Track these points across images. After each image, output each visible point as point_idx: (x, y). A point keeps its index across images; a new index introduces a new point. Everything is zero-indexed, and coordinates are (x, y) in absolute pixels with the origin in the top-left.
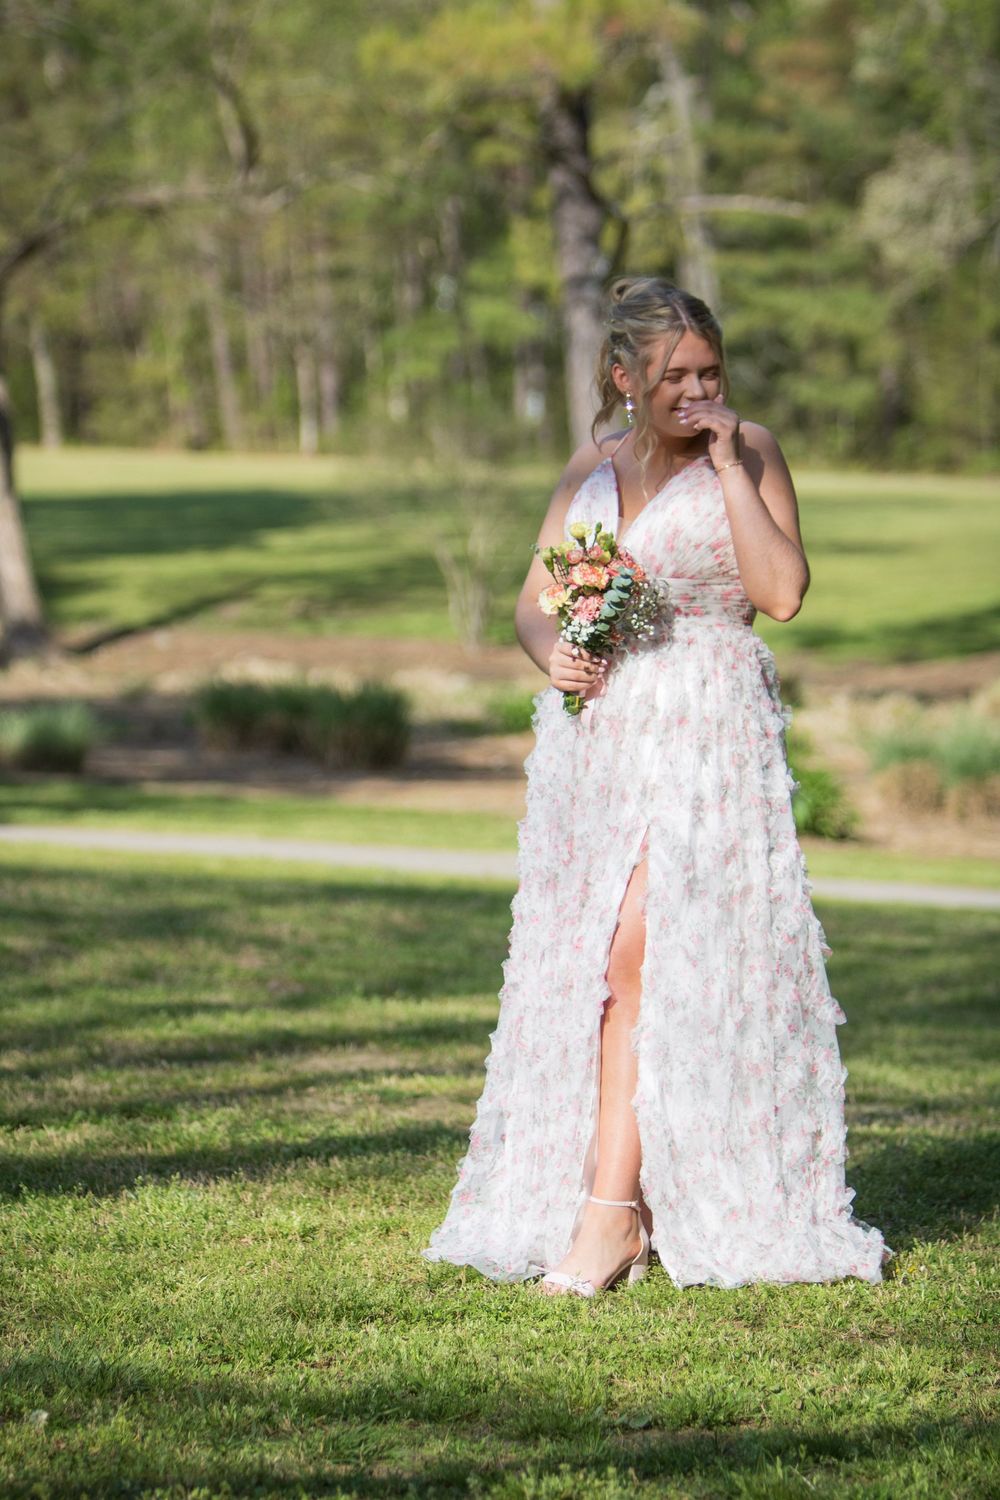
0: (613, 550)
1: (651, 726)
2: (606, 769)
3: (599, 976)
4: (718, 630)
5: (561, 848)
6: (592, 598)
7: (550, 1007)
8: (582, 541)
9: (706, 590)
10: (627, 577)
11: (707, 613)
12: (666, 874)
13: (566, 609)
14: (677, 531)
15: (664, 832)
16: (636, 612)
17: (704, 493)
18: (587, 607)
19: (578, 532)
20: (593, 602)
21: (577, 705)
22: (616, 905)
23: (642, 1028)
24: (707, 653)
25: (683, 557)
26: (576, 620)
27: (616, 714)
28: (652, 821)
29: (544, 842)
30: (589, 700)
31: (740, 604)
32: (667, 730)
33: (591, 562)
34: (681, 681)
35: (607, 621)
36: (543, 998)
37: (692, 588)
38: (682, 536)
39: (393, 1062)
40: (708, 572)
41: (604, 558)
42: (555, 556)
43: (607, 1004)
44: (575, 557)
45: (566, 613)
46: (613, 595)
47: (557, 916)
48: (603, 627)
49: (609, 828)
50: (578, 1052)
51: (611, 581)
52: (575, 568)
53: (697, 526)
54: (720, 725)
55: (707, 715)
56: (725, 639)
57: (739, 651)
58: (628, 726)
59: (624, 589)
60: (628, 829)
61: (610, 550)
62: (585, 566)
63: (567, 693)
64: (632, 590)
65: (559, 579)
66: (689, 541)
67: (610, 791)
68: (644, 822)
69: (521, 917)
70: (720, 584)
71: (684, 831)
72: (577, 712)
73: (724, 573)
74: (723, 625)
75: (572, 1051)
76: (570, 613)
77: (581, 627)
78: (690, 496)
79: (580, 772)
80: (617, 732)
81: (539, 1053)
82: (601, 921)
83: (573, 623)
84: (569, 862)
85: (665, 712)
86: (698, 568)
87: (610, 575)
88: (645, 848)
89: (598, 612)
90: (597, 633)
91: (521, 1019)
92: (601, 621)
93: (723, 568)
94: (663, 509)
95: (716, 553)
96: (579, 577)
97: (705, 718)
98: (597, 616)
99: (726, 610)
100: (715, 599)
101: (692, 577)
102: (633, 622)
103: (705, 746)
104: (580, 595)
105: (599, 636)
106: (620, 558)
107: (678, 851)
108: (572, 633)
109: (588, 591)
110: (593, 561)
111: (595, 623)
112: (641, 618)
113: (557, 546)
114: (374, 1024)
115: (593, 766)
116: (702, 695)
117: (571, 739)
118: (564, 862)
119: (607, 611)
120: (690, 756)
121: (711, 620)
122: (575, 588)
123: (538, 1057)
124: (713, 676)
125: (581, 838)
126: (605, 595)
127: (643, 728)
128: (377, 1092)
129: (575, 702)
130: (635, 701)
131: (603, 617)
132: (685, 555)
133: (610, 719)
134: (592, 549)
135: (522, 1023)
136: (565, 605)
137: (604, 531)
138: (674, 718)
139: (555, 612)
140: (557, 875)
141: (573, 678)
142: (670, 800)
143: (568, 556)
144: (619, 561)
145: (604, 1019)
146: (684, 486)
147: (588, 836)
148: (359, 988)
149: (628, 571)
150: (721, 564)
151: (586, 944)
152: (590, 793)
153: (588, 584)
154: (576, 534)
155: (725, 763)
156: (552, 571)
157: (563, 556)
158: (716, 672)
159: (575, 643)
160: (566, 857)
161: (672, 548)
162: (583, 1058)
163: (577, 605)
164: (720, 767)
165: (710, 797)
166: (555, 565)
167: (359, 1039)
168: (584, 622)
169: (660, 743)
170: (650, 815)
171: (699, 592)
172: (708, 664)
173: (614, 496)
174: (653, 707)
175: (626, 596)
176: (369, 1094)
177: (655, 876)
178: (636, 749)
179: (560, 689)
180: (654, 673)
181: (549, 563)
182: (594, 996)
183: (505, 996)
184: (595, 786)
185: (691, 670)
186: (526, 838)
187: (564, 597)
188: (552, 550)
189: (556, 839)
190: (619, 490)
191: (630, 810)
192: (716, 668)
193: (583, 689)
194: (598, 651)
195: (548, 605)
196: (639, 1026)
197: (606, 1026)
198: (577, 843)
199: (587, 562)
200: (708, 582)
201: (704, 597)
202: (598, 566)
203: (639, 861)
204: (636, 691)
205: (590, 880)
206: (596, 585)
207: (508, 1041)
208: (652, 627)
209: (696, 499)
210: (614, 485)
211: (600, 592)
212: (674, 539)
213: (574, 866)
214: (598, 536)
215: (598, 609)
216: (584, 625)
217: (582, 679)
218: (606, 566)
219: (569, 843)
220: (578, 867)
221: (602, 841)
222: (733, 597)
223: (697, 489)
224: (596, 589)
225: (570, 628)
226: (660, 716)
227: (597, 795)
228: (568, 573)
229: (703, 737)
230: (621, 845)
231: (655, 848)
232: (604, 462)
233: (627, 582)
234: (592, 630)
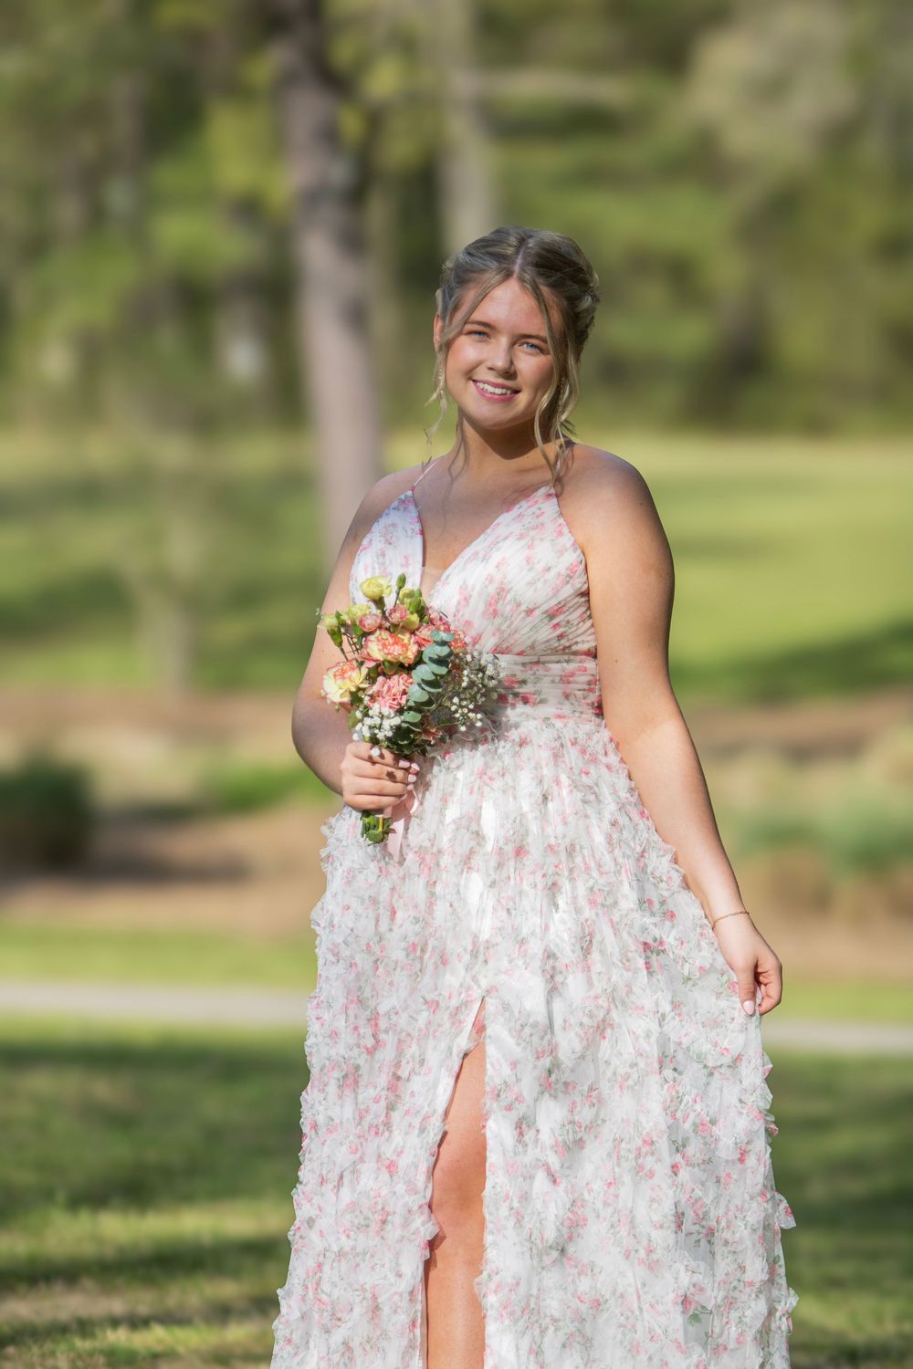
0: (422, 611)
1: (477, 861)
2: (417, 920)
3: (420, 1207)
4: (559, 724)
5: (362, 1031)
6: (396, 677)
7: (353, 1248)
8: (379, 602)
9: (540, 670)
10: (443, 643)
11: (542, 702)
12: (514, 1065)
13: (361, 694)
14: (503, 590)
15: (506, 1007)
16: (458, 695)
17: (542, 540)
18: (389, 690)
19: (374, 591)
20: (398, 682)
21: (380, 829)
22: (441, 1110)
23: (490, 1276)
24: (545, 755)
25: (509, 626)
26: (375, 709)
27: (427, 844)
28: (488, 992)
29: (341, 1023)
30: (397, 820)
31: (587, 687)
32: (500, 866)
33: (394, 629)
34: (515, 798)
35: (418, 708)
36: (343, 1238)
37: (520, 668)
38: (509, 597)
39: (117, 1306)
40: (543, 647)
41: (412, 623)
42: (343, 624)
43: (433, 1244)
44: (370, 622)
45: (361, 700)
46: (425, 671)
47: (359, 1124)
48: (412, 717)
49: (426, 1002)
50: (395, 1311)
51: (420, 653)
52: (372, 638)
53: (530, 584)
54: (571, 851)
55: (553, 841)
56: (568, 734)
57: (589, 751)
58: (445, 860)
59: (440, 661)
60: (454, 1003)
61: (418, 612)
62: (385, 635)
63: (366, 813)
64: (451, 663)
65: (350, 656)
66: (519, 605)
67: (423, 951)
68: (477, 993)
69: (315, 1127)
70: (558, 662)
71: (534, 1002)
72: (381, 840)
73: (564, 648)
74: (564, 717)
75: (386, 1310)
76: (366, 699)
77: (382, 717)
78: (523, 542)
79: (383, 927)
80: (430, 869)
81: (339, 1315)
82: (422, 1130)
83: (371, 713)
84: (375, 1048)
85: (497, 841)
86: (529, 643)
87: (420, 645)
88: (480, 1028)
89: (405, 697)
90: (404, 725)
91: (320, 1266)
92: (410, 708)
93: (563, 642)
94: (485, 558)
95: (555, 621)
96: (376, 649)
97: (550, 846)
98: (403, 702)
99: (567, 696)
100: (553, 682)
101: (520, 654)
102: (453, 708)
103: (554, 884)
104: (379, 675)
105: (408, 731)
106: (431, 622)
107: (527, 1030)
108: (370, 727)
109: (391, 669)
110: (395, 626)
111: (400, 711)
112: (464, 703)
113: (346, 610)
114: (89, 1250)
115: (399, 915)
116: (544, 817)
117: (373, 879)
118: (367, 1049)
119: (417, 694)
120: (533, 898)
121: (548, 710)
122: (372, 664)
123: (339, 1319)
124: (555, 787)
125: (388, 1014)
126: (414, 673)
127: (467, 861)
128: (102, 1352)
129: (377, 822)
130: (453, 826)
131: (411, 704)
132: (512, 623)
133: (421, 852)
134: (394, 610)
135: (321, 1271)
136: (359, 689)
137: (408, 587)
138: (509, 849)
139: (346, 699)
140: (357, 1068)
141: (373, 790)
142: (511, 961)
143: (361, 621)
144: (431, 627)
145: (428, 1265)
146: (517, 528)
147: (397, 1013)
148: (61, 1196)
149: (444, 636)
150: (561, 637)
151: (403, 1162)
152: (398, 954)
153: (389, 658)
154: (371, 593)
155: (583, 902)
156: (340, 644)
157: (354, 624)
158: (558, 782)
159: (374, 741)
160: (370, 1042)
161: (495, 613)
162: (403, 1319)
163: (375, 688)
164: (578, 911)
165: (568, 953)
166: (344, 638)
167: (66, 1273)
168: (386, 711)
169: (493, 884)
170: (484, 983)
171: (530, 672)
172: (547, 772)
173: (418, 540)
174: (478, 834)
175: (443, 671)
176: (91, 1354)
177: (497, 1066)
178: (458, 892)
179: (355, 808)
180: (476, 789)
181: (335, 634)
182: (416, 1232)
183: (297, 1237)
184: (403, 944)
185: (526, 780)
186: (318, 1018)
187: (357, 678)
188: (338, 616)
189: (356, 1017)
190: (422, 533)
191: (453, 979)
192: (557, 777)
193: (388, 806)
194: (406, 752)
195: (336, 690)
196: (485, 1274)
197: (433, 1274)
198: (383, 1024)
199: (387, 629)
200: (542, 659)
201: (538, 680)
202: (402, 634)
203: (471, 1045)
204: (452, 813)
205: (404, 1073)
206: (401, 659)
207: (303, 1299)
208: (479, 716)
209: (530, 547)
210: (417, 527)
211: (406, 669)
212: (497, 602)
213: (379, 1055)
214: (400, 595)
215: (404, 693)
216: (386, 714)
217: (385, 791)
218: (413, 633)
219: (373, 1023)
220: (386, 1054)
221: (417, 1020)
222: (576, 678)
223: (532, 533)
224: (401, 666)
225: (368, 721)
226: (489, 846)
227: (407, 955)
228: (362, 647)
229: (550, 872)
230: (447, 1025)
231: (496, 1029)
232: (403, 497)
233: (444, 651)
234: (397, 721)
